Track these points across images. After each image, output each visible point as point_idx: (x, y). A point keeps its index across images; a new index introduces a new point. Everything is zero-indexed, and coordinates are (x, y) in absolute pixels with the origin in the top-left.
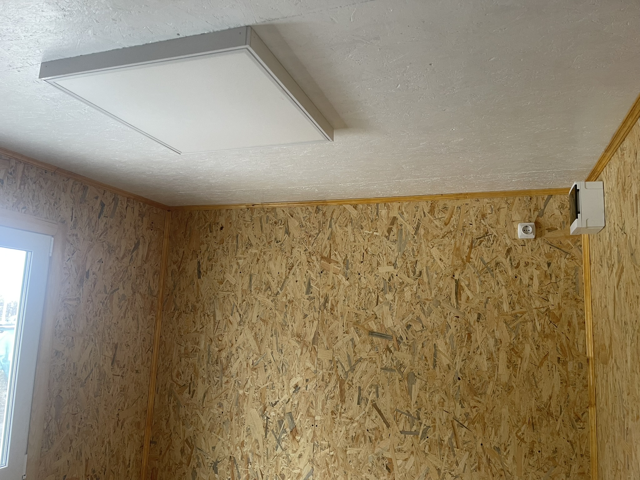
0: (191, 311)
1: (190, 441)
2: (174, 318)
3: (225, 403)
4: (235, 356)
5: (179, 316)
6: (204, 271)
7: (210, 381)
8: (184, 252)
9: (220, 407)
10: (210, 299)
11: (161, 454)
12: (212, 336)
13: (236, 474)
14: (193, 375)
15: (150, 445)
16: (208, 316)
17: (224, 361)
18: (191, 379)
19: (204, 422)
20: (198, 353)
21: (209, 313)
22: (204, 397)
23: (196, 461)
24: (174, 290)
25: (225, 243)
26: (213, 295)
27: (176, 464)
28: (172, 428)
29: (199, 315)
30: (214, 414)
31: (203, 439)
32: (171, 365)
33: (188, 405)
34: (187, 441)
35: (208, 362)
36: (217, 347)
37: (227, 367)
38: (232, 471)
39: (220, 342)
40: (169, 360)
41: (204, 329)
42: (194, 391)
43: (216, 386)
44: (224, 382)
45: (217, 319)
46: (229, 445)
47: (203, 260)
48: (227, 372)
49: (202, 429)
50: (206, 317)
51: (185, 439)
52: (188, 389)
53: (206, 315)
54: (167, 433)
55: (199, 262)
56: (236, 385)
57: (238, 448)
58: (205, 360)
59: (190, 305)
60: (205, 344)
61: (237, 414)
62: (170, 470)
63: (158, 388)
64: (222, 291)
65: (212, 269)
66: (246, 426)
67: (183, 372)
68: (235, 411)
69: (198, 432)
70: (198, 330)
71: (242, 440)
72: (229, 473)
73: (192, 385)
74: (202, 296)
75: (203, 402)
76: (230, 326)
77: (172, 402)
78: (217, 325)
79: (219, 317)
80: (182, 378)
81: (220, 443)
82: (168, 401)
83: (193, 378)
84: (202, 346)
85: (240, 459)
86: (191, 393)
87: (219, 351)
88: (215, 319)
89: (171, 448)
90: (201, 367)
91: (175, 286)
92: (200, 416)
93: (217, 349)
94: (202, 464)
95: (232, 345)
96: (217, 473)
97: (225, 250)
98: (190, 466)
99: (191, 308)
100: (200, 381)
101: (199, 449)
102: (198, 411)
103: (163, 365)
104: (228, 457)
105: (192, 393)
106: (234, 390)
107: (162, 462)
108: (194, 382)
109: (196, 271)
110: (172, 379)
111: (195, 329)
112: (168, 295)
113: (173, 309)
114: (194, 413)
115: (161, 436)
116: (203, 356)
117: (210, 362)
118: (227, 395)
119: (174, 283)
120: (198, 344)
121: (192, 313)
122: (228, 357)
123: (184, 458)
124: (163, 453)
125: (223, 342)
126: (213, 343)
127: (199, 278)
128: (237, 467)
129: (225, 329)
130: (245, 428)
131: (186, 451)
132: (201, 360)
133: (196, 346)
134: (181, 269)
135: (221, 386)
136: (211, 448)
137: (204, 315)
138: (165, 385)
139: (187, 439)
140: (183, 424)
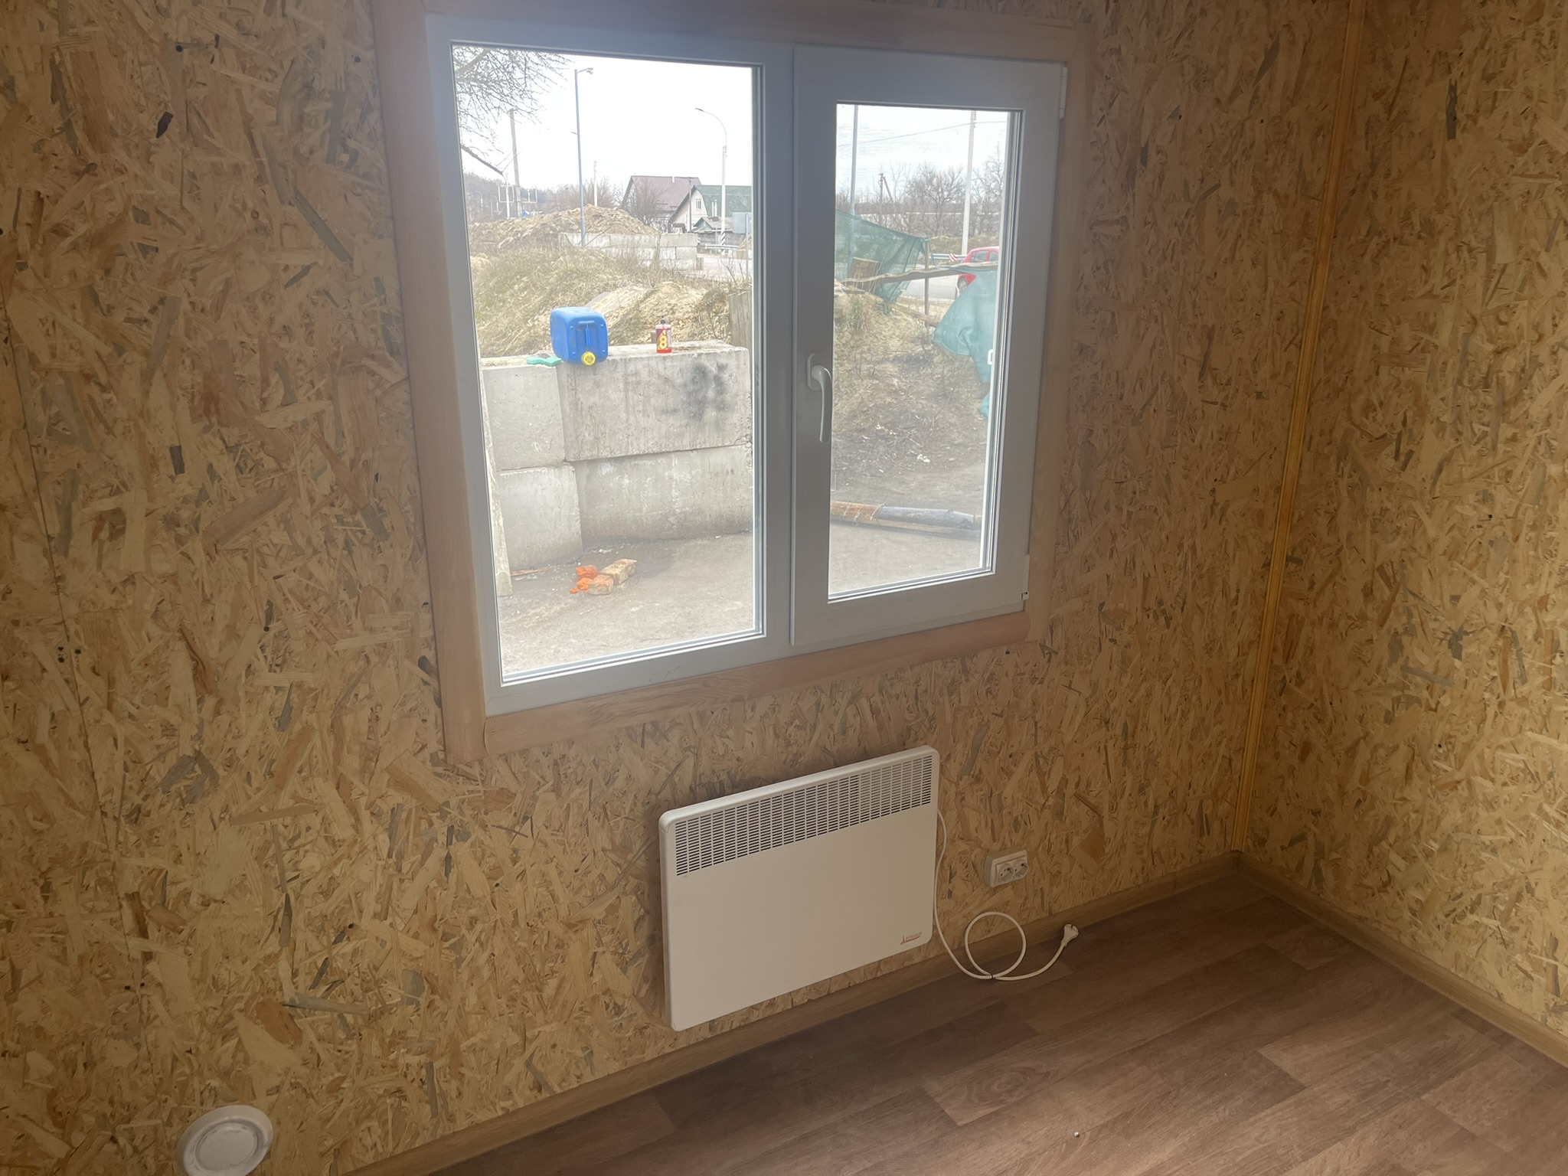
0: (1420, 237)
1: (1390, 572)
2: (1367, 258)
3: (1500, 494)
4: (1548, 370)
5: (1380, 252)
6: (1468, 116)
7: (1460, 433)
8: (1407, 61)
9: (1484, 501)
10: (1482, 199)
11: (1311, 588)
12: (1477, 311)
13: (1514, 670)
14: (1410, 414)
15: (1287, 566)
16: (1470, 250)
17: (1510, 382)
18: (1404, 423)
19: (1432, 533)
20: (1429, 356)
21: (1474, 244)
22: (1439, 471)
23: (1404, 619)
24: (1371, 175)
25: (1546, 18)
26: (1493, 188)
27: (1350, 617)
28: (1343, 535)
29: (1442, 247)
30: (1464, 519)
31: (1426, 576)
32: (1348, 384)
33: (1390, 486)
34: (1381, 569)
35: (1459, 382)
36: (1490, 341)
37: (1517, 398)
38: (1505, 662)
39: (1501, 328)
40: (1346, 370)
41: (1455, 289)
42: (1410, 454)
43: (1479, 447)
44: (1502, 438)
45: (1500, 259)
46: (1502, 599)
47: (1465, 81)
48: (1514, 413)
49: (1425, 548)
50: (1466, 254)
51: (1377, 565)
52: (1392, 447)
53: (1465, 248)
54: (1329, 545)
55: (1453, 89)
56: (1542, 448)
57: (1528, 609)
58: (1451, 375)
59: (1416, 220)
60: (1454, 330)
61: (1534, 527)
62: (1333, 625)
63: (1311, 438)
64: (1523, 175)
65: (1494, 107)
66: (1558, 561)
67: (1381, 404)
68: (1529, 517)
69: (1413, 555)
70: (1437, 291)
71: (1541, 593)
72: (1494, 663)
73: (1405, 439)
74: (1455, 191)
75: (1434, 484)
76: (1539, 281)
77: (1346, 475)
78: (1497, 276)
79: (1505, 253)
80: (1379, 418)
81: (1475, 591)
82: (1337, 471)
83: (1409, 421)
84: (1444, 337)
85: (1530, 636)
86: (1402, 458)
87: (1498, 352)
88: (1491, 259)
89: (1338, 578)
90: (1436, 391)
91: (1373, 166)
92: (1424, 518)
93: (1490, 347)
94: (1419, 632)
95: (1541, 337)
96: (1459, 658)
97: (1545, 41)
98: (1386, 627)
99: (1417, 228)
100: (1429, 429)
101: (1414, 595)
102: (1417, 506)
103: (1328, 381)
104: (1496, 628)
105: (1405, 459)
106: (1531, 463)
107: (1315, 606)
108: (1411, 430)
109: (1443, 117)
110: (1350, 419)
111: (1428, 288)
112: (1354, 191)
113: (1364, 232)
114: (1405, 507)
115: (1314, 550)
116: (1445, 364)
117: (1465, 382)
118: (1509, 473)
119: (1372, 156)
120: (1432, 329)
121: (1421, 243)
122: (1523, 370)
123: (1370, 606)
124: (1317, 587)
125: (1512, 329)
126: (1481, 330)
127: (1451, 135)
128: (1519, 657)
129: (1521, 290)
130: (1556, 567)
131: (1377, 594)
132: (1438, 374)
133: (1426, 336)
134: (1395, 113)
135: (1494, 448)
136: (1447, 599)
137: (1458, 249)
138: (1331, 431)
139: (1381, 566)
140: (1374, 531)
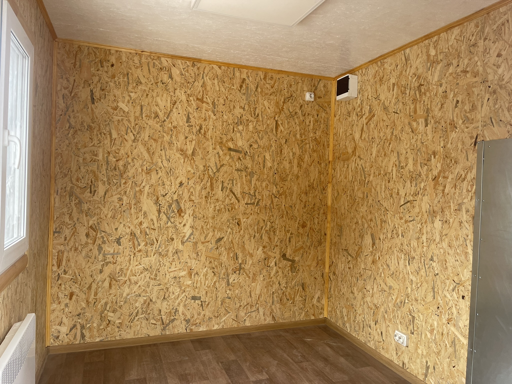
0: (88, 130)
1: (94, 227)
2: (70, 135)
3: (125, 198)
4: (132, 164)
5: (74, 133)
6: (98, 99)
7: (110, 183)
8: (75, 80)
9: (120, 200)
10: (105, 121)
11: (65, 240)
12: (109, 150)
13: (136, 243)
14: (93, 179)
15: (54, 235)
16: (104, 134)
17: (122, 168)
18: (92, 182)
19: (106, 212)
20: (96, 163)
21: (105, 132)
22: (105, 194)
23: (102, 240)
24: (67, 111)
25: (116, 79)
26: (108, 118)
28: (75, 219)
29: (95, 133)
30: (115, 206)
31: (106, 225)
32: (70, 173)
33: (90, 201)
34: (91, 227)
35: (107, 169)
36: (114, 158)
37: (125, 172)
38: (133, 242)
39: (117, 154)
40: (68, 168)
41: (101, 144)
42: (95, 191)
43: (116, 186)
44: (122, 183)
45: (114, 137)
46: (130, 225)
47: (95, 89)
48: (125, 176)
49: (105, 217)
51: (89, 226)
52: (89, 190)
55: (92, 91)
56: (134, 184)
57: (137, 226)
58: (104, 167)
59: (85, 124)
60: (103, 155)
61: (135, 204)
62: (76, 249)
63: (58, 191)
64: (116, 116)
65: (105, 98)
66: (143, 212)
67: (83, 178)
68: (133, 202)
69: (101, 220)
70: (96, 144)
71: (140, 221)
72: (130, 243)
73: (93, 187)
74: (97, 118)
75: (104, 198)
76: (126, 142)
77: (73, 201)
78: (113, 141)
79: (115, 135)
80: (83, 181)
81: (122, 225)
82: (70, 200)
84: (100, 157)
85: (139, 233)
86: (93, 192)
87: (117, 161)
88: (111, 136)
89: (76, 234)
90: (100, 172)
91: (67, 108)
92: (103, 208)
93: (115, 160)
94: (107, 242)
95: (128, 156)
96: (121, 245)
97: (117, 84)
98: (96, 244)
99: (86, 127)
100: (100, 184)
101: (104, 232)
102: (100, 205)
103: (61, 172)
104: (129, 234)
106: (131, 188)
107: (68, 245)
108: (94, 184)
109: (90, 98)
110: (72, 183)
111: (92, 144)
112: (61, 115)
113: (67, 127)
114: (96, 206)
115: (65, 227)
116: (102, 165)
117: (109, 169)
118: (126, 192)
119: (67, 105)
120: (96, 155)
121: (88, 132)
122: (125, 165)
123: (89, 240)
124: (68, 239)
125: (120, 154)
126: (111, 155)
127: (93, 103)
128: (137, 240)
129: (121, 144)
130: (143, 213)
131: (91, 235)
132: (100, 167)
133: (95, 157)
134: (73, 94)
135: (121, 186)
136: (114, 230)
137: (101, 133)
138: (65, 188)
140: (86, 216)
